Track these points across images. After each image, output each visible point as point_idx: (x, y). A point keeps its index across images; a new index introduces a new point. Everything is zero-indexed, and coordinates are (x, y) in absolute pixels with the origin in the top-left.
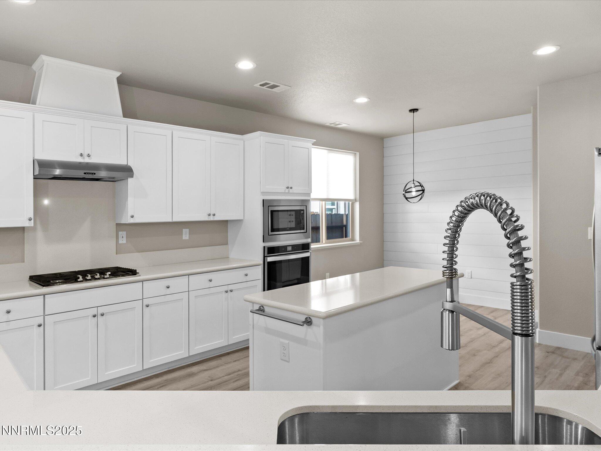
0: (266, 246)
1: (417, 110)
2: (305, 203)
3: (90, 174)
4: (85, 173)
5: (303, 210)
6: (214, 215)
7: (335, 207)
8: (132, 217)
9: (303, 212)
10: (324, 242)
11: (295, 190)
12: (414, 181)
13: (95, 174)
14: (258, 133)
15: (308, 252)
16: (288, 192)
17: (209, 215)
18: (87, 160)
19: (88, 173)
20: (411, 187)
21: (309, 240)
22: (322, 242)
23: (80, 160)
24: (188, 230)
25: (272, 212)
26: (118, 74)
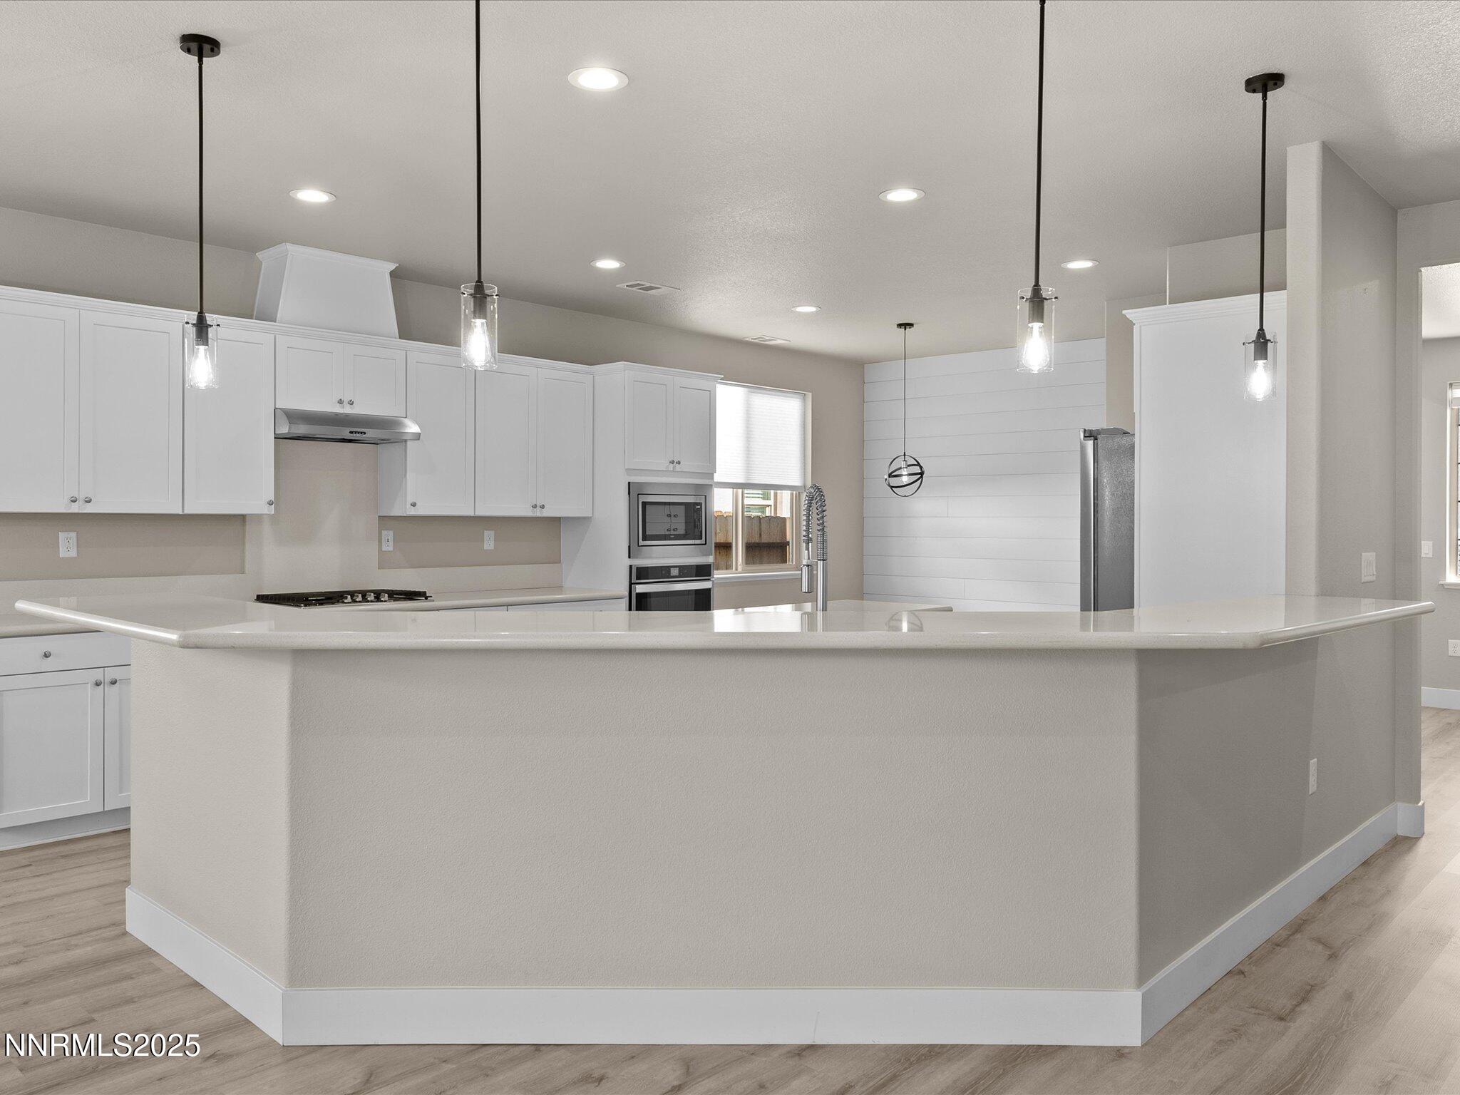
0: (635, 566)
1: (911, 325)
2: (704, 490)
3: (358, 433)
4: (351, 432)
5: (700, 504)
6: (542, 507)
7: (771, 502)
8: (414, 505)
9: (699, 507)
10: (740, 569)
11: (685, 466)
12: (905, 455)
13: (365, 433)
14: (621, 364)
15: (709, 580)
16: (672, 469)
17: (535, 507)
18: (347, 410)
19: (356, 433)
20: (900, 468)
21: (710, 559)
22: (737, 570)
23: (338, 409)
24: (492, 533)
25: (644, 504)
26: (393, 266)
